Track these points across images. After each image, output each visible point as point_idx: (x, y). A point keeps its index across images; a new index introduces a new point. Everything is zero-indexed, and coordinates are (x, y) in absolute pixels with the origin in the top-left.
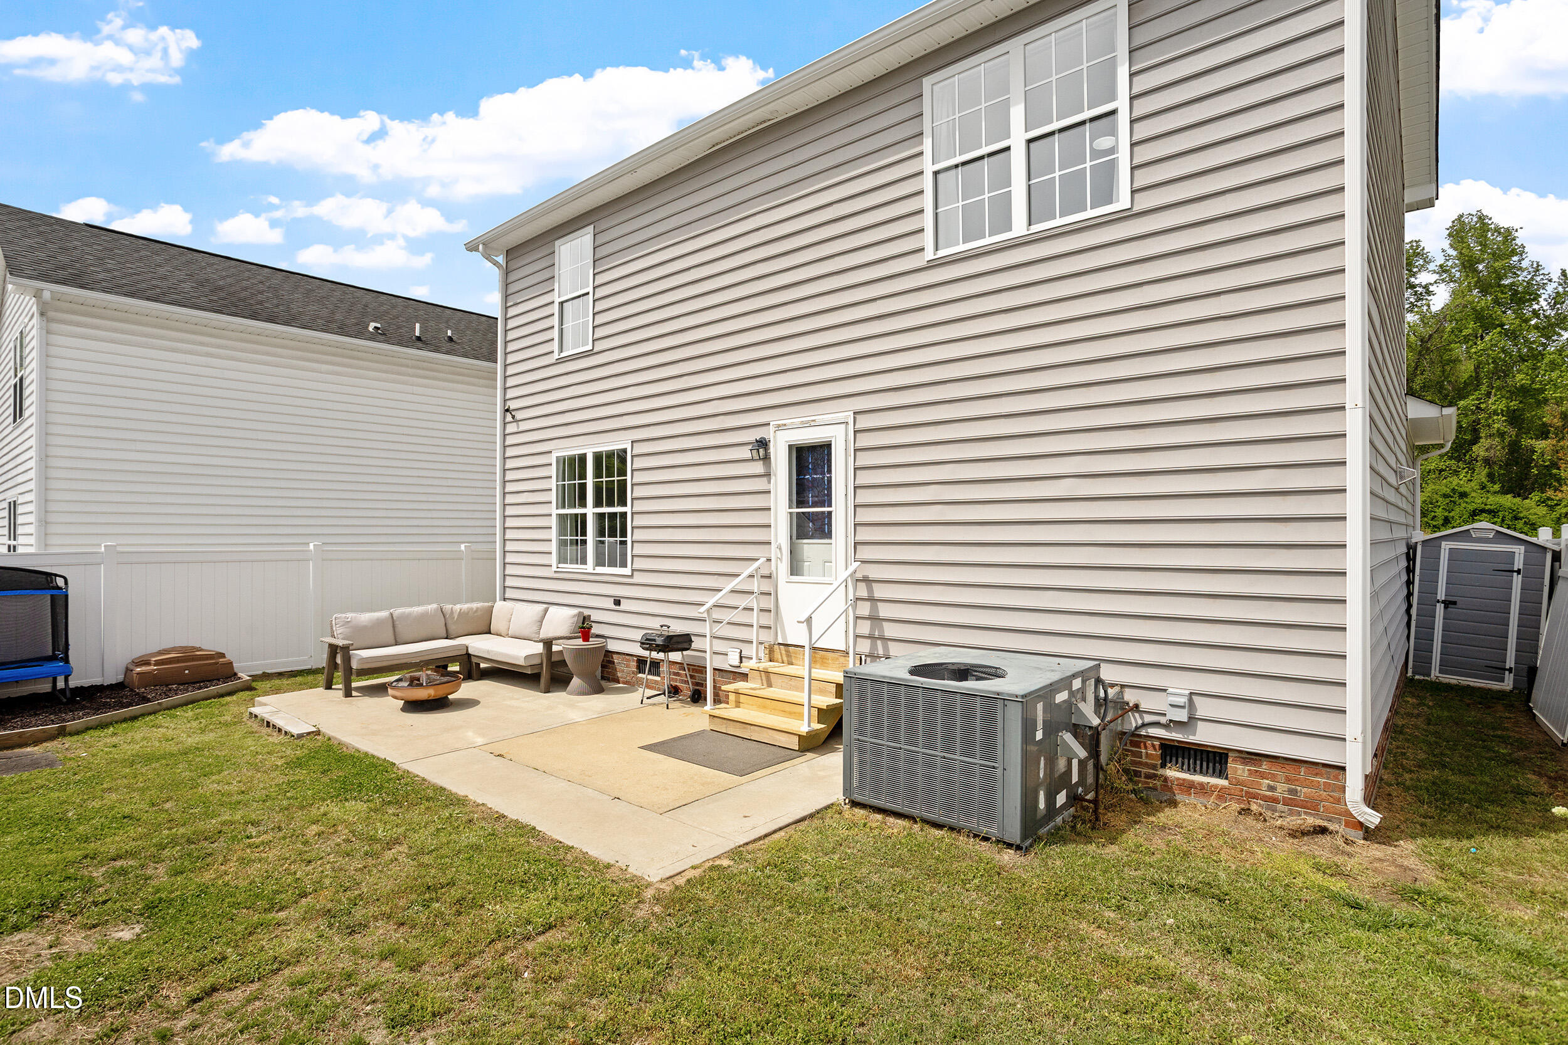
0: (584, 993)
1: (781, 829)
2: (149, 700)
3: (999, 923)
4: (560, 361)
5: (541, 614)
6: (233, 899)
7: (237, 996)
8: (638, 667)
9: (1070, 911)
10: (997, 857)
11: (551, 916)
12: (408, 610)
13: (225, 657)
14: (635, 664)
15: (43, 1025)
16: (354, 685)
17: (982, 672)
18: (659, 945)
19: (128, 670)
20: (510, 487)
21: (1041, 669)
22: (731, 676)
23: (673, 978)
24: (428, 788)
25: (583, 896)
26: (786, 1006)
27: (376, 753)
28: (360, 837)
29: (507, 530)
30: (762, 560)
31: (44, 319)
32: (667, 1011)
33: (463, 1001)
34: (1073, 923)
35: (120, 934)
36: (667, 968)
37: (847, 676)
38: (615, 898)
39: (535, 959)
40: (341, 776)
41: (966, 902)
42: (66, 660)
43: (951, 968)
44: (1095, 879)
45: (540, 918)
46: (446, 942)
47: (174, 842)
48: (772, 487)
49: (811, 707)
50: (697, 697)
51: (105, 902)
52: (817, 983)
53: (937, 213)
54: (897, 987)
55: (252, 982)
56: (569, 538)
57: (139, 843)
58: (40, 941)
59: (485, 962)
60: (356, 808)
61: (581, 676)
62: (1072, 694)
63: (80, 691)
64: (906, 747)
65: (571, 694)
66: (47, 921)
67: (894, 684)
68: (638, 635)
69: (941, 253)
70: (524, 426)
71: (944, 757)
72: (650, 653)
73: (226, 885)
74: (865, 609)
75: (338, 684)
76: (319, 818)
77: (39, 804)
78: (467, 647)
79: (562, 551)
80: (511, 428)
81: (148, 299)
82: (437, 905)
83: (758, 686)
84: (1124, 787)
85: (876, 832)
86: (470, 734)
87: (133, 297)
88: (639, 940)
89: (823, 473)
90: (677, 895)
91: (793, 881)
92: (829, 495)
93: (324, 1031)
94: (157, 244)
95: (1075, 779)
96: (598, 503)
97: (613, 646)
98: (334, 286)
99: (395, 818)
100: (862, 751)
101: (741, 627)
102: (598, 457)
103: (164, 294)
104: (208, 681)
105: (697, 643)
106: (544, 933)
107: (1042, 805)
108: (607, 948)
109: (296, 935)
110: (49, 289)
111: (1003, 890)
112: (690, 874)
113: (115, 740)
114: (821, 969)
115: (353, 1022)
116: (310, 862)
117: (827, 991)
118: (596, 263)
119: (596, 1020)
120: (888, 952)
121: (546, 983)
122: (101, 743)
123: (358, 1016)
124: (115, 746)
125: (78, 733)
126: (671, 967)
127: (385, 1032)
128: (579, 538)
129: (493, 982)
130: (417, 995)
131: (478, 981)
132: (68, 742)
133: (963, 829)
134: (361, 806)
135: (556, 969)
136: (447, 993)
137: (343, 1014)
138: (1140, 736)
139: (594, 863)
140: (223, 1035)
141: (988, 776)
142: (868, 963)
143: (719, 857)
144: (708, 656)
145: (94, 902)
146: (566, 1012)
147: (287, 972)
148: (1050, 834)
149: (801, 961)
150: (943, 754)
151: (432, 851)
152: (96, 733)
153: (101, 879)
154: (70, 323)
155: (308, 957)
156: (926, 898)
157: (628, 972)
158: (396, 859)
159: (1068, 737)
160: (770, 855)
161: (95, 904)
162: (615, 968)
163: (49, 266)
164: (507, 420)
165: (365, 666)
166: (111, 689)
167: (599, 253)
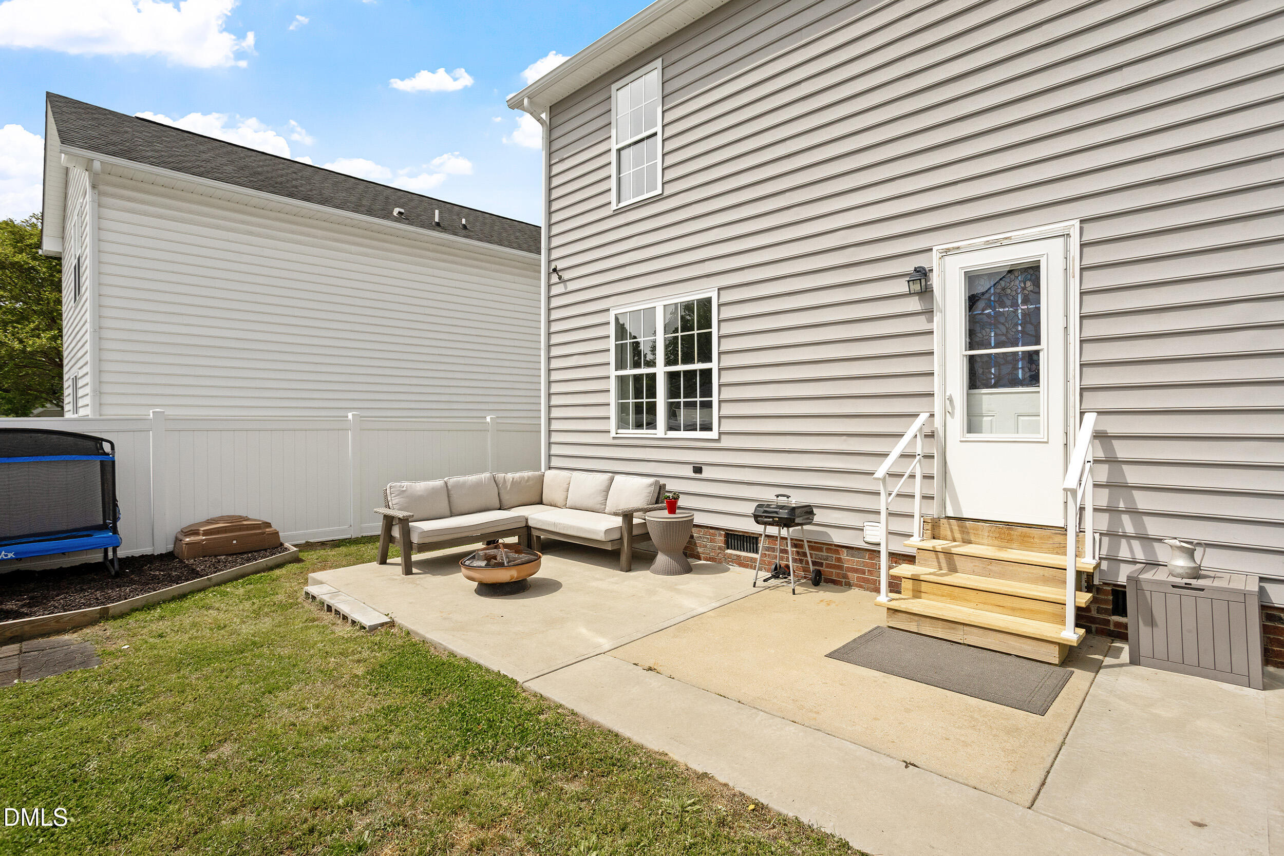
2: (197, 574)
4: (618, 213)
5: (606, 483)
8: (727, 542)
12: (462, 479)
13: (271, 527)
14: (722, 538)
16: (414, 559)
19: (177, 540)
20: (556, 351)
22: (867, 555)
30: (924, 416)
31: (96, 192)
40: (452, 704)
42: (115, 530)
48: (936, 326)
49: (1075, 606)
50: (819, 579)
56: (631, 401)
61: (667, 552)
63: (130, 561)
65: (657, 572)
68: (750, 508)
70: (572, 286)
74: (1100, 474)
75: (394, 556)
78: (527, 520)
79: (622, 416)
80: (555, 290)
83: (938, 571)
96: (671, 361)
97: (699, 519)
102: (670, 310)
104: (255, 552)
105: (820, 516)
110: (99, 159)
113: (162, 626)
118: (666, 99)
122: (145, 630)
124: (161, 636)
125: (122, 615)
128: (645, 400)
132: (110, 628)
152: (140, 616)
154: (122, 197)
163: (100, 141)
164: (552, 281)
165: (427, 540)
166: (162, 560)
167: (669, 89)
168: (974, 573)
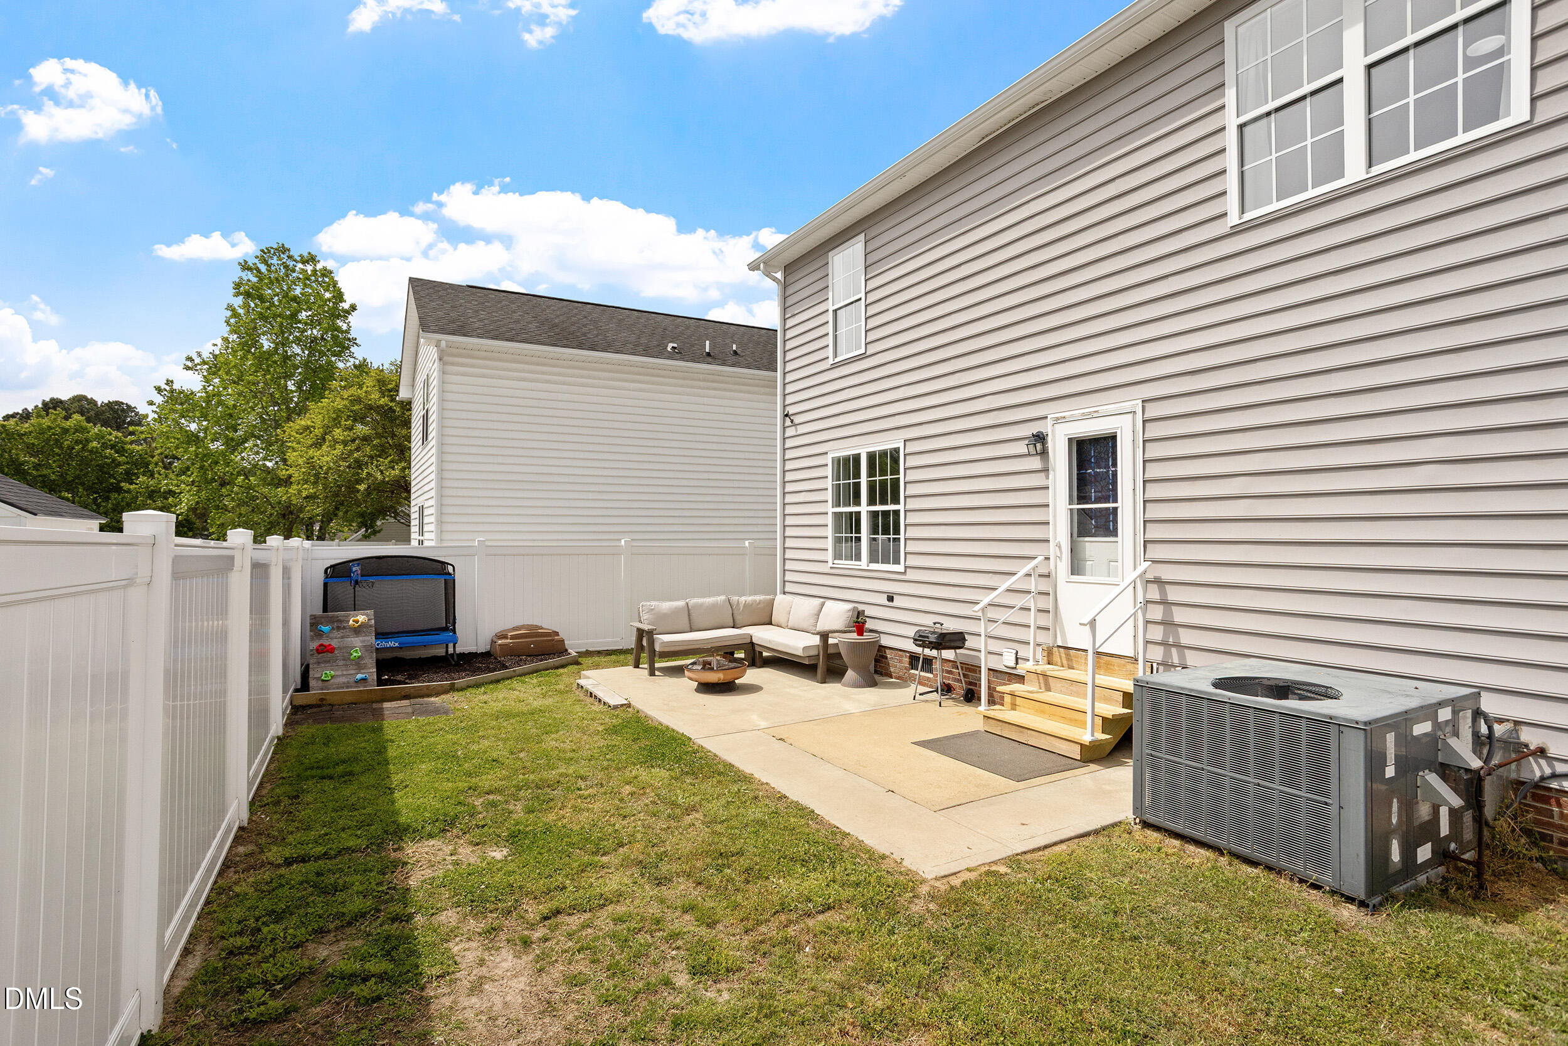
0: (862, 978)
1: (1062, 842)
2: (507, 668)
3: (1338, 990)
4: (834, 366)
5: (817, 608)
6: (569, 840)
7: (574, 921)
8: (911, 663)
9: (1446, 996)
10: (1333, 911)
11: (830, 897)
12: (701, 600)
13: (558, 635)
14: (908, 660)
15: (450, 913)
16: (657, 665)
17: (1308, 691)
18: (935, 942)
19: (493, 642)
20: (790, 488)
21: (1389, 692)
22: (1006, 677)
23: (949, 979)
24: (719, 763)
25: (860, 883)
26: (1072, 1032)
27: (675, 728)
28: (664, 800)
29: (787, 528)
30: (1040, 558)
31: (442, 363)
32: (944, 1011)
33: (752, 963)
34: (1451, 1014)
35: (494, 854)
36: (943, 968)
37: (1138, 684)
38: (891, 889)
39: (815, 936)
40: (647, 745)
41: (1291, 957)
42: (454, 631)
43: (1275, 1031)
44: (1482, 962)
45: (820, 897)
46: (736, 906)
47: (527, 785)
48: (1050, 483)
49: (1094, 715)
50: (971, 697)
51: (483, 826)
52: (1107, 1014)
53: (1242, 172)
54: (1205, 1039)
55: (585, 911)
56: (844, 535)
57: (503, 782)
58: (445, 849)
59: (770, 930)
60: (659, 775)
61: (854, 669)
62: (1437, 725)
63: (462, 656)
64: (1209, 768)
65: (844, 685)
66: (449, 834)
67: (1194, 697)
68: (911, 632)
69: (1248, 216)
70: (802, 429)
71: (1259, 785)
72: (923, 650)
73: (564, 827)
74: (1157, 613)
75: (644, 664)
76: (632, 780)
77: (441, 742)
78: (753, 637)
79: (838, 548)
80: (790, 432)
81: (507, 340)
82: (729, 871)
83: (1035, 689)
84: (1524, 851)
85: (1173, 859)
86: (755, 717)
87: (497, 339)
88: (915, 935)
89: (1107, 467)
90: (952, 895)
91: (1077, 899)
92: (1115, 490)
93: (639, 965)
94: (513, 295)
95: (1444, 831)
96: (872, 501)
97: (885, 641)
98: (640, 314)
99: (692, 787)
100: (1155, 768)
101: (1017, 627)
102: (871, 457)
103: (517, 334)
104: (546, 655)
105: (970, 642)
106: (823, 912)
107: (1396, 856)
108: (882, 937)
109: (616, 878)
110: (445, 338)
111: (1343, 952)
112: (966, 876)
113: (485, 697)
114: (1111, 1001)
115: (662, 962)
116: (625, 817)
117: (1119, 1027)
118: (868, 269)
119: (873, 1006)
120: (1192, 997)
121: (825, 960)
122: (477, 699)
123: (665, 958)
124: (485, 703)
125: (462, 689)
126: (947, 967)
127: (687, 977)
128: (854, 535)
129: (778, 951)
130: (713, 949)
131: (764, 947)
132: (457, 696)
133: (1285, 871)
134: (664, 774)
135: (835, 949)
136: (738, 953)
137: (654, 954)
138: (1550, 789)
139: (869, 852)
140: (566, 951)
141: (1319, 814)
142: (1167, 1005)
143: (995, 863)
144: (982, 655)
145: (476, 825)
146: (845, 992)
147: (610, 908)
148: (1407, 893)
149: (1088, 987)
150: (1256, 781)
151: (723, 821)
152: (473, 691)
153: (480, 807)
154: (459, 365)
155: (626, 898)
156: (1238, 943)
157: (904, 964)
158: (693, 825)
159: (1433, 779)
160: (1051, 867)
161: (477, 826)
162: (891, 958)
163: (444, 321)
164: (786, 425)
165: (667, 649)
166: (483, 657)
167: (871, 259)
168: (1061, 692)
